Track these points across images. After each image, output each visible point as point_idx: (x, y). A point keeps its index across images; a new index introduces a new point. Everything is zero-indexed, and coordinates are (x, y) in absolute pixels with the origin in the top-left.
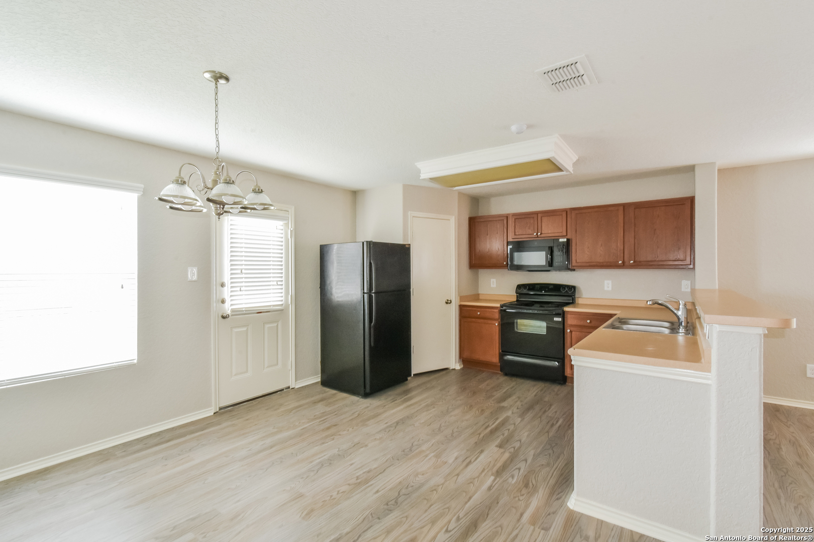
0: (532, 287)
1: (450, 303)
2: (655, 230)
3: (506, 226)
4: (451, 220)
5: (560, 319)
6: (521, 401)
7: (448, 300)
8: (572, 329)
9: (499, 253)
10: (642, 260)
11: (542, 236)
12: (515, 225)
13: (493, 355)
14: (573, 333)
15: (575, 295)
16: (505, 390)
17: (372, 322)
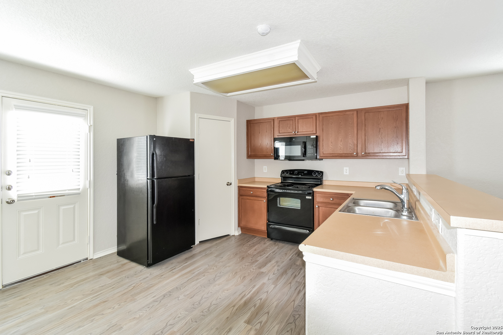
0: (292, 172)
1: (230, 185)
2: (380, 129)
3: (273, 126)
4: (231, 121)
5: (310, 198)
6: (278, 266)
7: (228, 183)
8: (320, 205)
9: (268, 147)
10: (370, 152)
11: (299, 133)
12: (279, 125)
13: (262, 224)
14: (320, 207)
15: (322, 178)
16: (267, 256)
17: (154, 204)
